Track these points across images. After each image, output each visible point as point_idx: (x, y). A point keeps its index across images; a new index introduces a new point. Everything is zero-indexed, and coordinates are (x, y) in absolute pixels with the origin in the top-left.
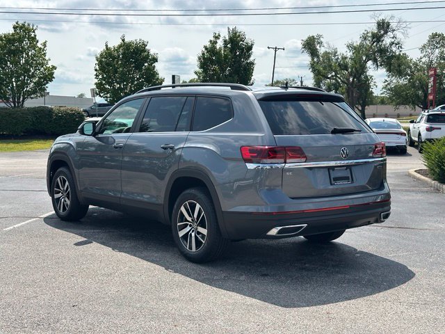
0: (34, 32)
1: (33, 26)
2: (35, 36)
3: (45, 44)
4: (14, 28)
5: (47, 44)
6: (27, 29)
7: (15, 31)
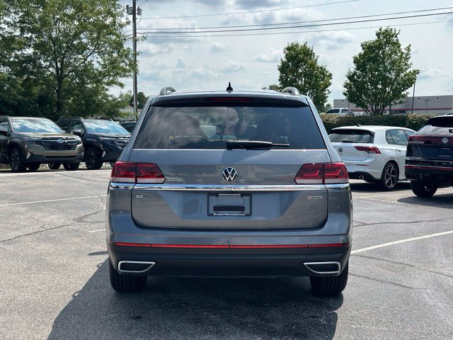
0: (396, 37)
1: (395, 30)
2: (398, 40)
3: (408, 49)
4: (377, 35)
5: (411, 48)
6: (389, 35)
7: (379, 38)
